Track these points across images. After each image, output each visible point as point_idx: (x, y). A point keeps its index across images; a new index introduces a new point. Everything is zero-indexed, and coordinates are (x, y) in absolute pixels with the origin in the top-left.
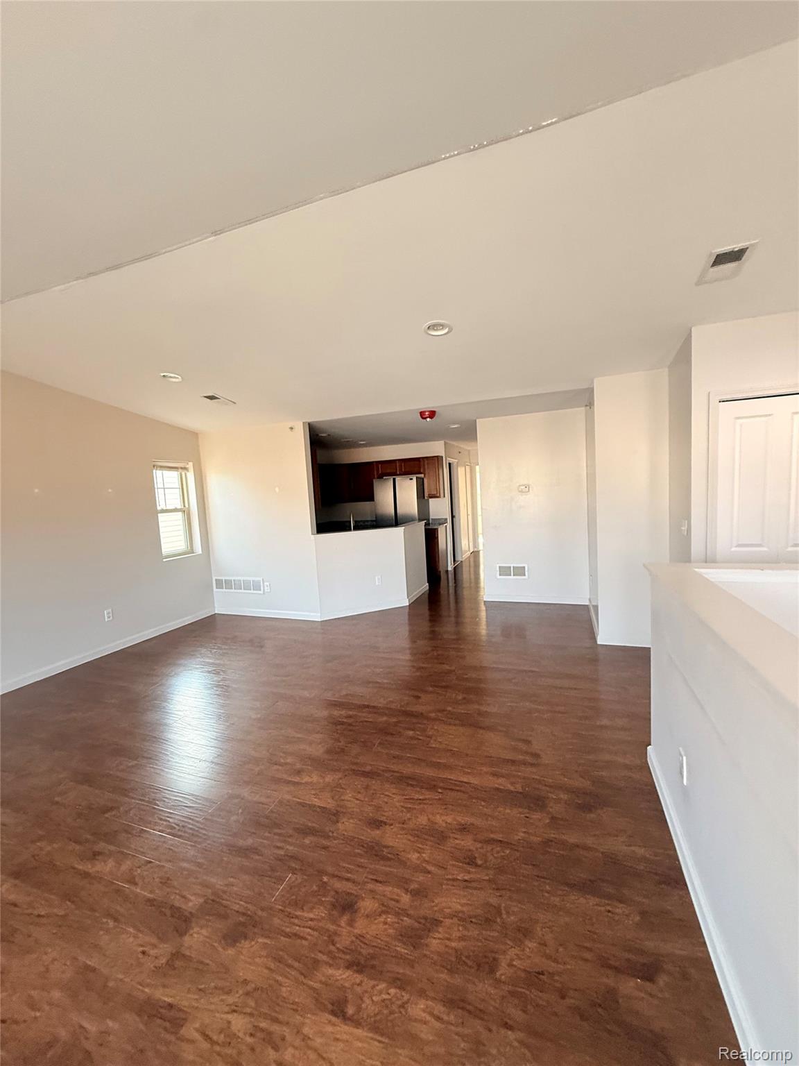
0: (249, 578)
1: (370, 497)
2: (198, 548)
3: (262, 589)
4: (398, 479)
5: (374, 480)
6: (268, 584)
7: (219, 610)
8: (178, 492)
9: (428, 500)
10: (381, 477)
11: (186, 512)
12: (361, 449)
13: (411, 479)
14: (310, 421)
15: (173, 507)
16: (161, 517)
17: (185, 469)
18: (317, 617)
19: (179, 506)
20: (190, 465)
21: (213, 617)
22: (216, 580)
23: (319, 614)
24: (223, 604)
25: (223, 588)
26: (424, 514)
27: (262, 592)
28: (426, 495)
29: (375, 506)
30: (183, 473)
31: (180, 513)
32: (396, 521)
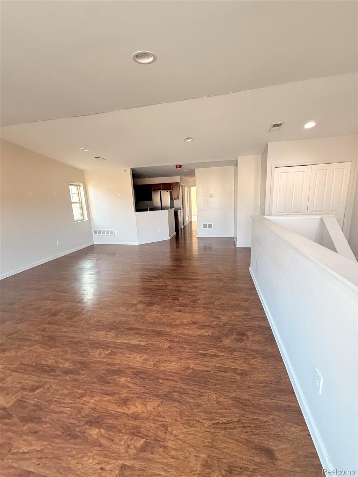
0: (108, 230)
1: (150, 199)
2: (86, 218)
4: (162, 191)
6: (116, 232)
7: (95, 242)
8: (77, 195)
10: (154, 191)
11: (81, 204)
12: (147, 179)
13: (168, 192)
14: (132, 167)
16: (73, 205)
18: (137, 243)
19: (78, 201)
20: (81, 184)
21: (93, 245)
22: (94, 231)
24: (97, 240)
25: (97, 234)
26: (172, 206)
27: (114, 235)
28: (173, 198)
29: (153, 202)
30: (78, 187)
31: (78, 204)
32: (162, 208)
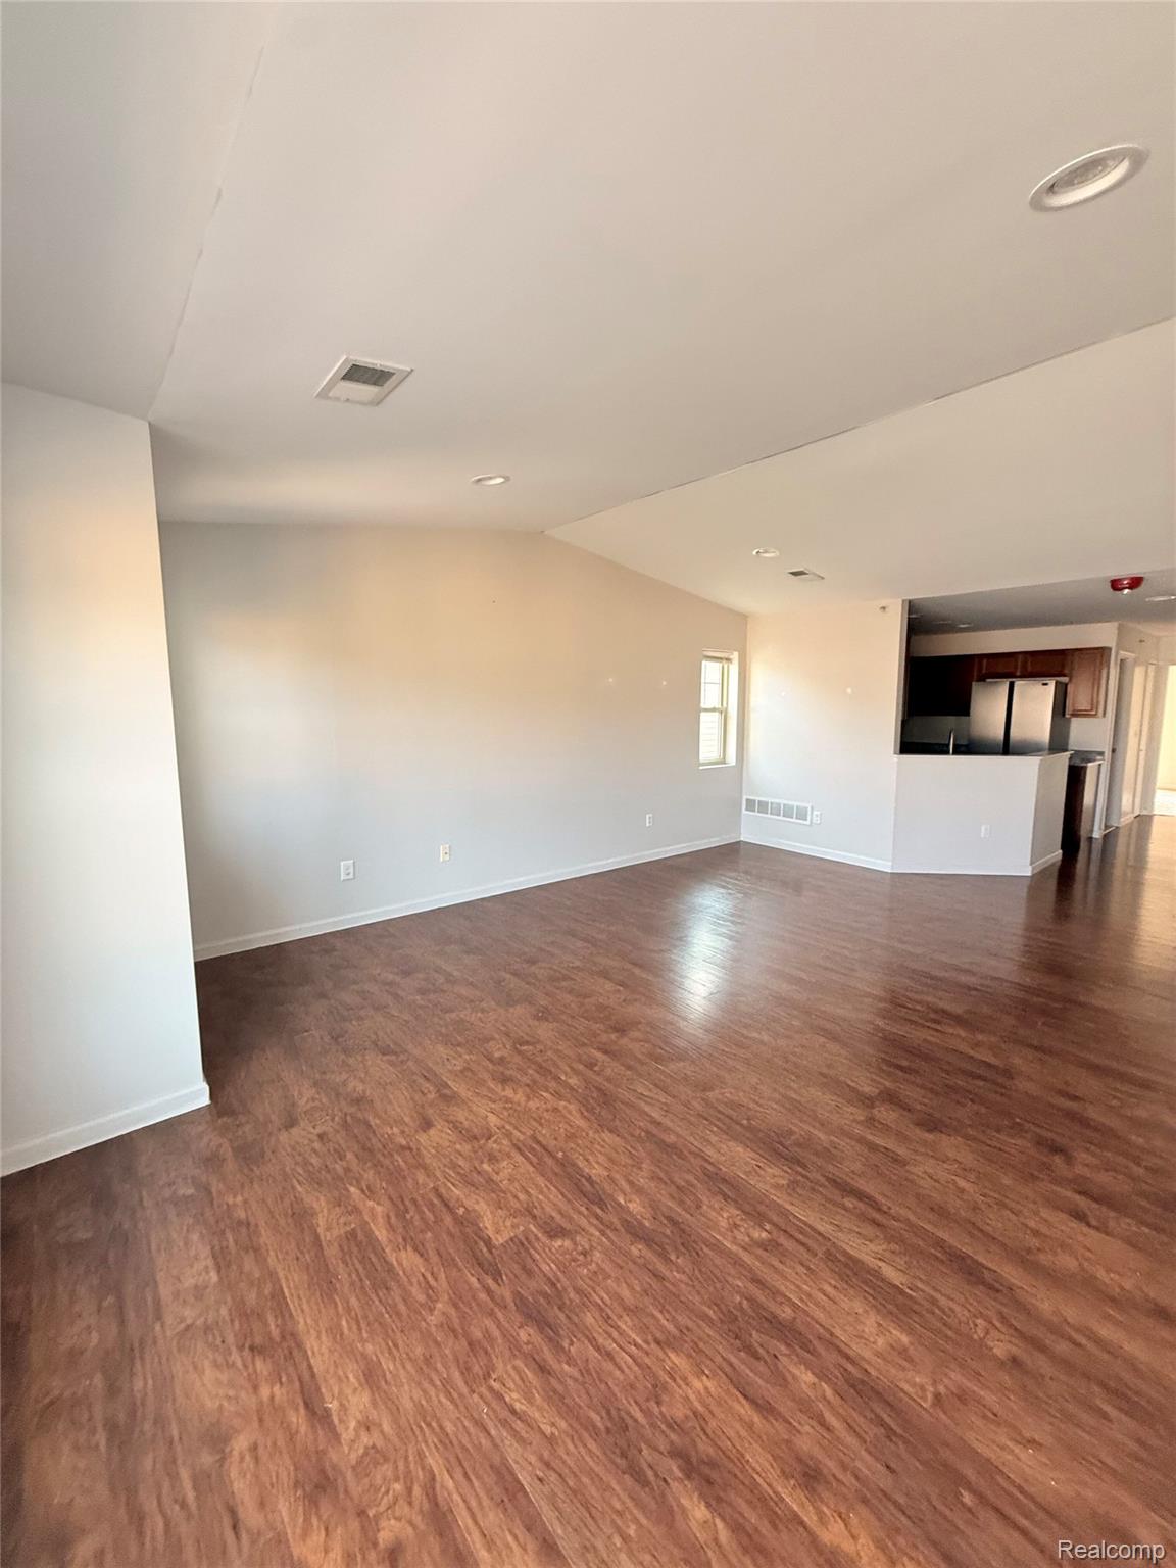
0: (790, 803)
1: (963, 708)
2: (732, 759)
3: (809, 818)
4: (1019, 684)
5: (974, 683)
6: (818, 813)
7: (746, 836)
8: (717, 688)
9: (1069, 720)
10: (982, 679)
11: (724, 713)
12: (958, 635)
13: (1046, 684)
14: (910, 598)
15: (711, 707)
16: (703, 714)
17: (728, 660)
18: (886, 866)
19: (718, 706)
20: (735, 656)
21: (739, 843)
22: (747, 800)
23: (890, 863)
24: (752, 831)
25: (754, 811)
26: (1058, 743)
27: (808, 822)
28: (1069, 710)
29: (969, 723)
30: (726, 666)
31: (717, 714)
32: (1007, 748)
